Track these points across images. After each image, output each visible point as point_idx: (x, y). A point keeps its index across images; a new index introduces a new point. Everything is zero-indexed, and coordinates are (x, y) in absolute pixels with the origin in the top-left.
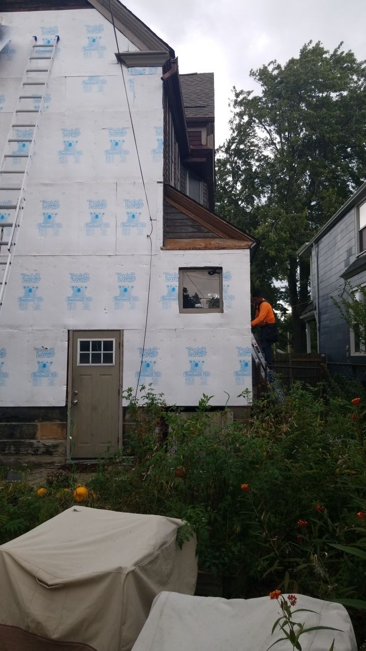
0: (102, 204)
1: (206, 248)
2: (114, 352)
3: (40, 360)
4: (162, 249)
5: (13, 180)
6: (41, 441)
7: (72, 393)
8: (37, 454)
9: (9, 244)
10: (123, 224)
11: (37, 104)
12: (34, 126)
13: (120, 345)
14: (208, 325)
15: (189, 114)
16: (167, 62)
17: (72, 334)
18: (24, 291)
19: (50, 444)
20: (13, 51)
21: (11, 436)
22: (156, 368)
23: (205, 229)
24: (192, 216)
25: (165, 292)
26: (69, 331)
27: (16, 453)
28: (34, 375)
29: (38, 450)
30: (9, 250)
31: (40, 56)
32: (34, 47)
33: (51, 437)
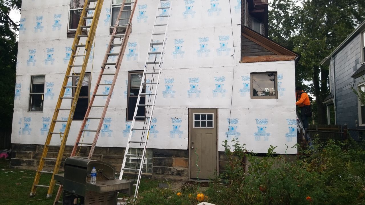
0: (206, 39)
1: (267, 61)
2: (213, 121)
3: (174, 124)
4: (240, 62)
5: (160, 29)
6: (175, 168)
7: (191, 142)
8: (173, 175)
9: (160, 63)
10: (218, 50)
13: (217, 117)
14: (268, 106)
17: (191, 111)
18: (165, 88)
19: (180, 170)
21: (160, 164)
22: (237, 130)
23: (266, 50)
24: (258, 43)
25: (242, 87)
26: (189, 109)
27: (162, 174)
28: (171, 132)
29: (173, 173)
30: (160, 66)
33: (180, 166)
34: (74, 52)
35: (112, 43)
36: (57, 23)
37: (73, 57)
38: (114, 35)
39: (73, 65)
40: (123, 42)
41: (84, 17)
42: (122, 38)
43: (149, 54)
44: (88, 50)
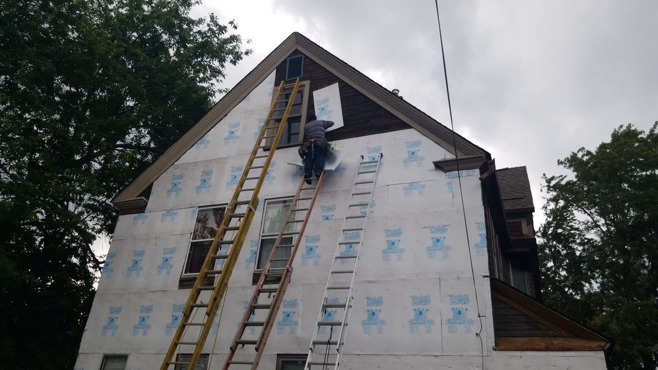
0: (425, 300)
1: (547, 349)
4: (494, 349)
5: (342, 278)
9: (338, 344)
10: (449, 321)
11: (363, 210)
12: (362, 229)
15: (507, 206)
16: (483, 165)
20: (344, 169)
23: (543, 326)
24: (526, 311)
30: (338, 350)
31: (366, 171)
32: (361, 164)
34: (187, 316)
35: (255, 303)
36: (167, 263)
37: (183, 326)
38: (260, 287)
39: (180, 341)
40: (274, 300)
41: (212, 255)
42: (273, 294)
43: (320, 324)
44: (211, 314)
